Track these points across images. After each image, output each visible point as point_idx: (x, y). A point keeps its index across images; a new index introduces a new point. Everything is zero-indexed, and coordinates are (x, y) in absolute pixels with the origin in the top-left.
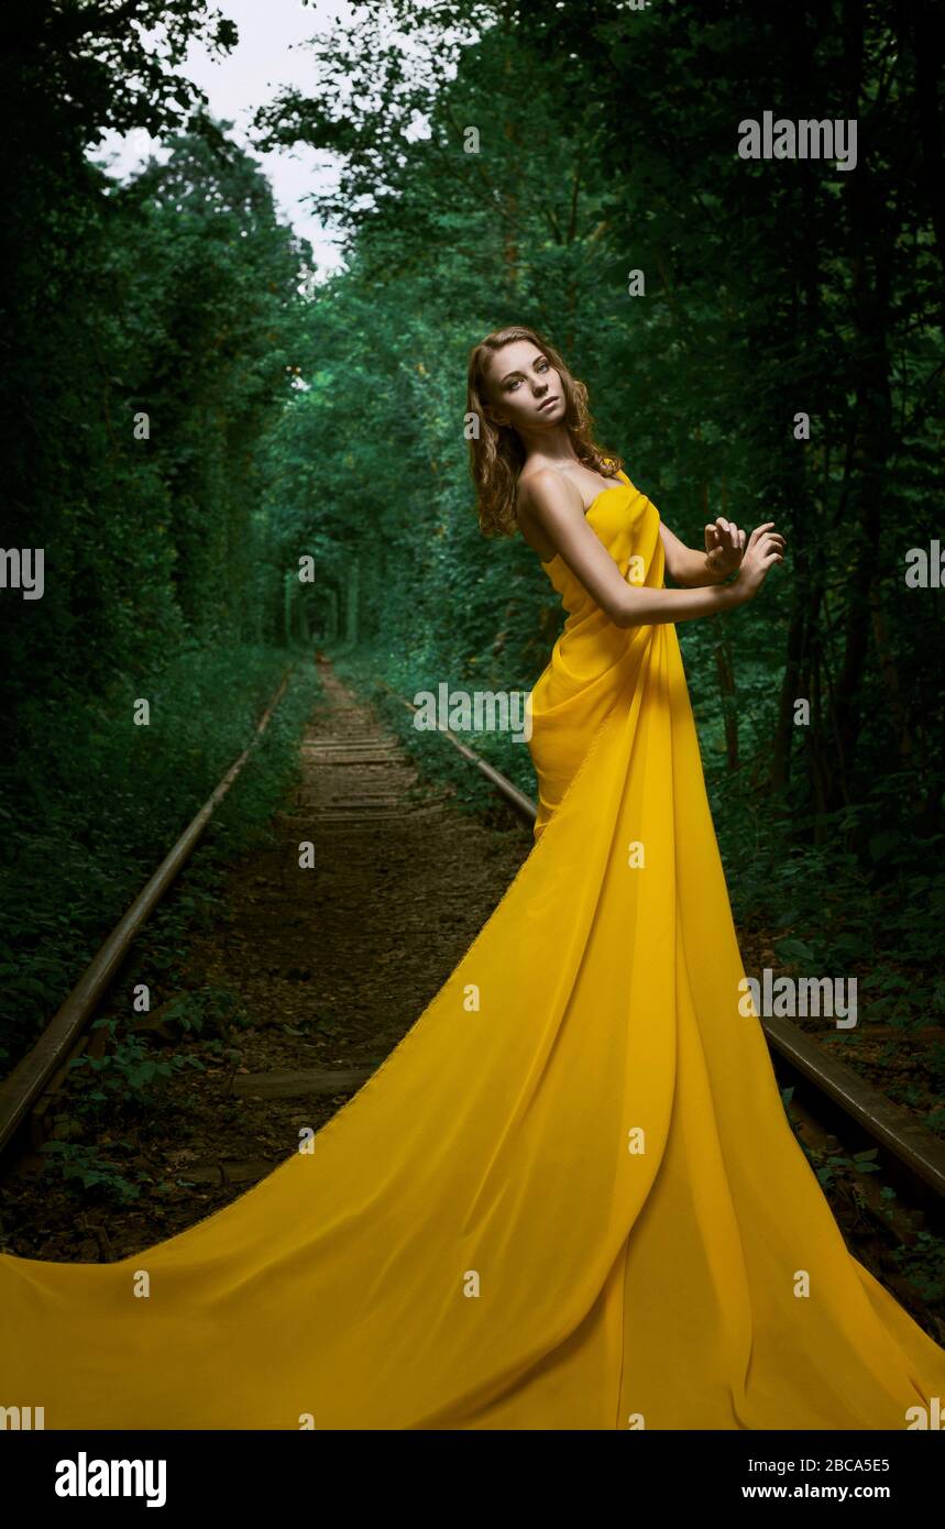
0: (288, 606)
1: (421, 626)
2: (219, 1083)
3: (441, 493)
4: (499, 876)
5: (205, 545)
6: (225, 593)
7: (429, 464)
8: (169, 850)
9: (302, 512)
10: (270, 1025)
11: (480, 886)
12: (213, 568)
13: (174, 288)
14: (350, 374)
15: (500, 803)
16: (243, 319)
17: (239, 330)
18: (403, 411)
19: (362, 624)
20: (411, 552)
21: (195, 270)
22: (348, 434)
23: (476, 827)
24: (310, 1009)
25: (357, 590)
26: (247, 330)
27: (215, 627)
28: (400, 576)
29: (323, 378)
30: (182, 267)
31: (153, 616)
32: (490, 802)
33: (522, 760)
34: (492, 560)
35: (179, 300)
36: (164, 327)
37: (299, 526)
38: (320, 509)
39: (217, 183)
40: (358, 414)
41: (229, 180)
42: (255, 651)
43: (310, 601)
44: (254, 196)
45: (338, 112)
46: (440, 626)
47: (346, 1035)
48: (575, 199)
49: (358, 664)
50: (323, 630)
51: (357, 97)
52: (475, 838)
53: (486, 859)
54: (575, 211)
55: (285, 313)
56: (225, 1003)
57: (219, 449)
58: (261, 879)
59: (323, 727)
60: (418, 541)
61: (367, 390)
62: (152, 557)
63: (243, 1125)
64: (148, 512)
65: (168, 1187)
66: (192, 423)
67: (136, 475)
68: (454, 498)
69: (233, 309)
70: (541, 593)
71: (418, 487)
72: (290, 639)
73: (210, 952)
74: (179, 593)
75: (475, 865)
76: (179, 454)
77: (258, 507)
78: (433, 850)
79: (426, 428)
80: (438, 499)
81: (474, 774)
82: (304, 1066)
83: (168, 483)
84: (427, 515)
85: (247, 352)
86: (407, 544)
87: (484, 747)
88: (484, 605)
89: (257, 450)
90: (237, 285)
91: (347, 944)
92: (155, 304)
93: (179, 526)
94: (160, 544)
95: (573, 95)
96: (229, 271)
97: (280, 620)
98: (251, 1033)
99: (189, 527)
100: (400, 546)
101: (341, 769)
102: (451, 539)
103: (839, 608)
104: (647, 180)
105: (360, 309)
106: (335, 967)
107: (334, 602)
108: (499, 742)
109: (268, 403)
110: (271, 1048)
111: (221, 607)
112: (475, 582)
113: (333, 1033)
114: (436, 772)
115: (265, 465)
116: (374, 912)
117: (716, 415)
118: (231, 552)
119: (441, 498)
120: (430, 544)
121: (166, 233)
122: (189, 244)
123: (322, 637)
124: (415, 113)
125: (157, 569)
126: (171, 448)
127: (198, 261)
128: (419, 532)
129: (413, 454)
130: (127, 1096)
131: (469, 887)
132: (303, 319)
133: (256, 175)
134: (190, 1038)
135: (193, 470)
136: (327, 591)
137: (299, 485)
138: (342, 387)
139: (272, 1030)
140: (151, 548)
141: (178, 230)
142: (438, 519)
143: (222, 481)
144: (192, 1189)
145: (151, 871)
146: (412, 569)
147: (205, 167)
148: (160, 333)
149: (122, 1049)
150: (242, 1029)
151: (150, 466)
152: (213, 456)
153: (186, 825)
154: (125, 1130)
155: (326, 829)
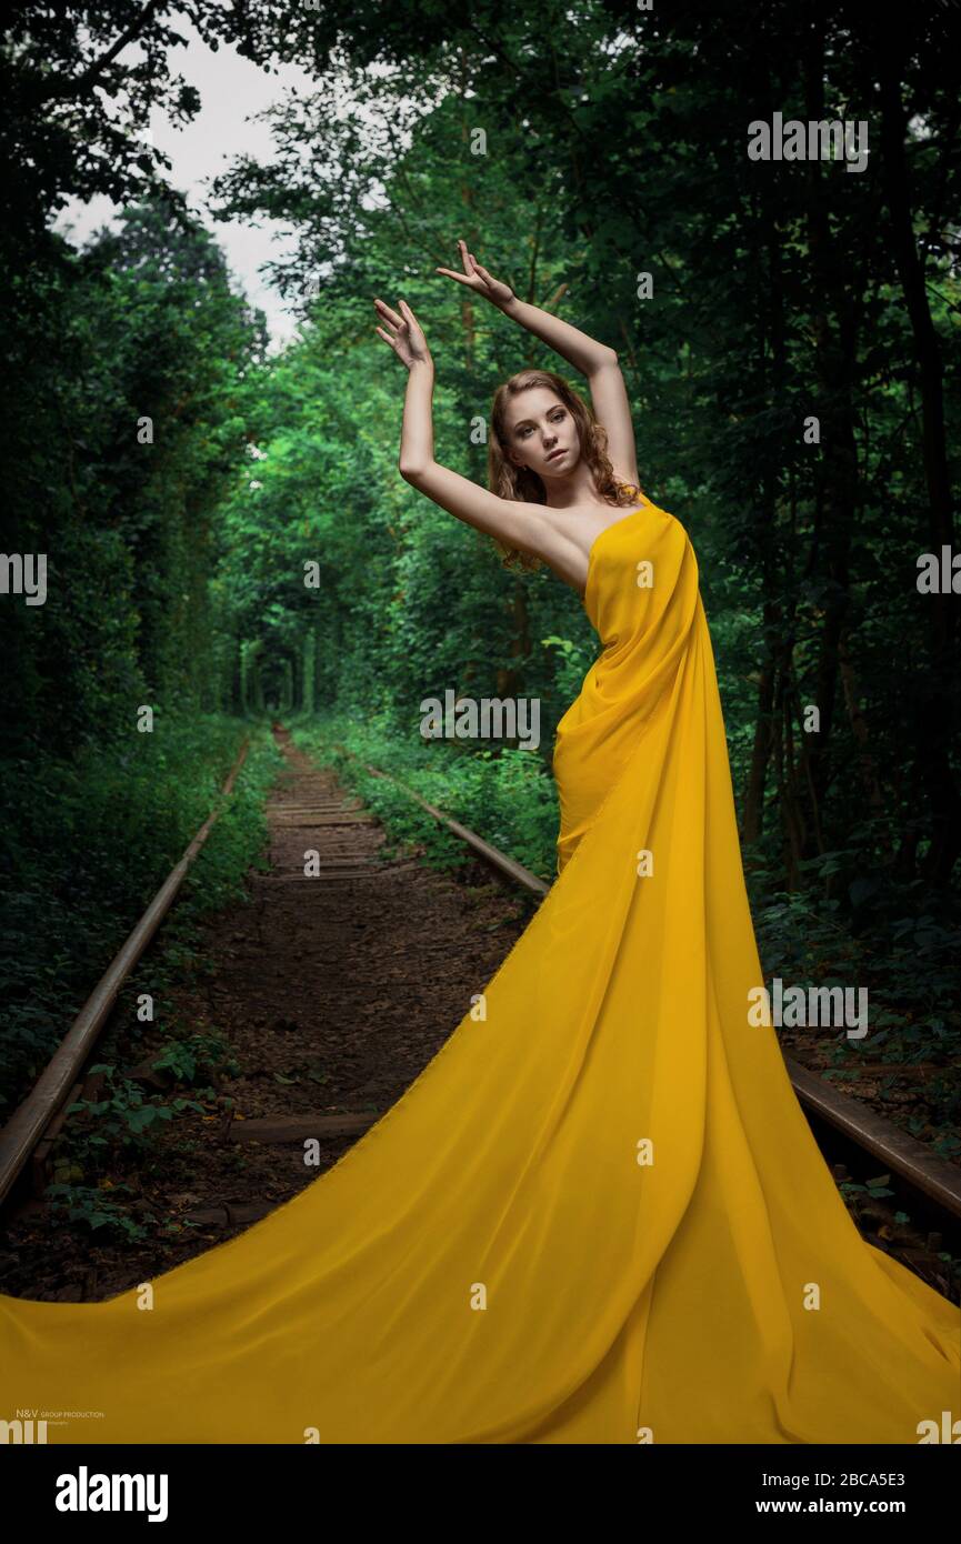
0: (244, 676)
1: (380, 692)
2: (216, 1129)
3: (399, 558)
4: (477, 930)
5: (166, 612)
6: (186, 661)
7: (387, 530)
8: (147, 907)
9: (257, 582)
10: (260, 1073)
11: (458, 938)
12: (173, 634)
13: (134, 355)
14: (309, 443)
15: (472, 860)
16: (203, 385)
17: (199, 397)
18: (361, 479)
19: (318, 692)
20: (369, 619)
21: (155, 338)
22: (305, 501)
23: (449, 884)
24: (298, 1057)
25: (313, 658)
26: (205, 397)
27: (176, 693)
28: (358, 643)
29: (281, 446)
30: (142, 334)
31: (117, 680)
32: (462, 859)
33: (493, 818)
34: (453, 623)
35: (138, 367)
36: (124, 394)
37: (254, 595)
38: (275, 579)
39: (171, 254)
40: (316, 482)
41: (182, 251)
42: (216, 718)
43: (265, 670)
44: (208, 266)
45: (297, 179)
46: (400, 692)
47: (336, 1083)
48: (533, 264)
49: (316, 732)
50: (279, 699)
51: (316, 164)
52: (449, 894)
53: (463, 913)
54: (533, 277)
55: (243, 381)
56: (216, 1051)
57: (178, 517)
58: (239, 935)
59: (286, 791)
60: (376, 607)
61: (325, 458)
62: (116, 622)
63: (244, 1169)
64: (112, 577)
65: (174, 1228)
66: (153, 489)
67: (98, 540)
68: (413, 562)
69: (192, 376)
70: (499, 656)
71: (375, 553)
72: (246, 709)
73: (194, 1005)
74: (140, 659)
75: (453, 919)
76: (140, 521)
77: (215, 576)
78: (408, 907)
79: (385, 494)
80: (396, 564)
81: (445, 832)
82: (298, 1112)
83: (131, 548)
84: (386, 580)
85: (205, 420)
86: (365, 610)
87: (452, 807)
88: (442, 668)
89: (214, 518)
90: (197, 351)
91: (329, 996)
92: (114, 371)
93: (140, 594)
94: (123, 609)
95: (535, 160)
96: (189, 338)
97: (236, 689)
98: (242, 1082)
99: (151, 594)
100: (357, 613)
101: (308, 831)
102: (410, 604)
103: (804, 663)
104: (611, 242)
105: (317, 377)
106: (320, 1018)
107: (289, 672)
108: (467, 801)
109: (226, 470)
110: (264, 1096)
111: (182, 674)
112: (434, 647)
113: (324, 1081)
114: (405, 832)
115: (222, 533)
116: (354, 966)
117: (682, 470)
118: (190, 621)
119: (400, 563)
120: (388, 609)
121: (124, 299)
122: (147, 312)
123: (277, 708)
124: (373, 181)
125: (120, 633)
126: (131, 515)
127: (158, 329)
128: (377, 598)
129: (371, 521)
130: (127, 1141)
131: (448, 941)
132: (261, 386)
133: (210, 245)
134: (182, 1087)
135: (154, 536)
136: (282, 661)
137: (254, 554)
138: (299, 456)
139: (262, 1078)
140: (115, 613)
141: (138, 297)
142: (396, 584)
143: (181, 548)
144: (198, 1229)
145: (130, 927)
146: (371, 635)
147: (158, 238)
148: (120, 400)
149: (119, 1094)
150: (233, 1078)
151: (111, 534)
152: (172, 523)
153: (160, 883)
154: (125, 1175)
155: (300, 888)
